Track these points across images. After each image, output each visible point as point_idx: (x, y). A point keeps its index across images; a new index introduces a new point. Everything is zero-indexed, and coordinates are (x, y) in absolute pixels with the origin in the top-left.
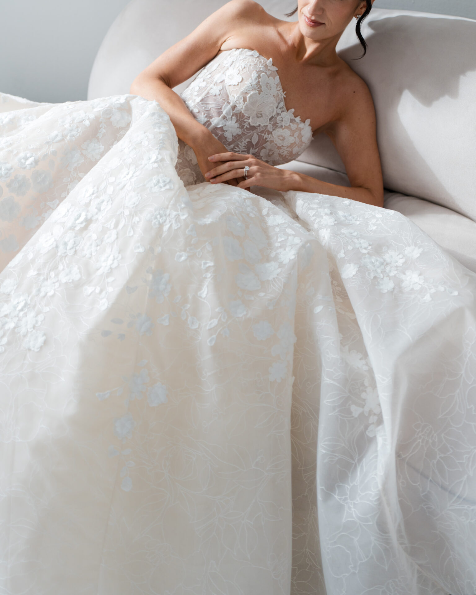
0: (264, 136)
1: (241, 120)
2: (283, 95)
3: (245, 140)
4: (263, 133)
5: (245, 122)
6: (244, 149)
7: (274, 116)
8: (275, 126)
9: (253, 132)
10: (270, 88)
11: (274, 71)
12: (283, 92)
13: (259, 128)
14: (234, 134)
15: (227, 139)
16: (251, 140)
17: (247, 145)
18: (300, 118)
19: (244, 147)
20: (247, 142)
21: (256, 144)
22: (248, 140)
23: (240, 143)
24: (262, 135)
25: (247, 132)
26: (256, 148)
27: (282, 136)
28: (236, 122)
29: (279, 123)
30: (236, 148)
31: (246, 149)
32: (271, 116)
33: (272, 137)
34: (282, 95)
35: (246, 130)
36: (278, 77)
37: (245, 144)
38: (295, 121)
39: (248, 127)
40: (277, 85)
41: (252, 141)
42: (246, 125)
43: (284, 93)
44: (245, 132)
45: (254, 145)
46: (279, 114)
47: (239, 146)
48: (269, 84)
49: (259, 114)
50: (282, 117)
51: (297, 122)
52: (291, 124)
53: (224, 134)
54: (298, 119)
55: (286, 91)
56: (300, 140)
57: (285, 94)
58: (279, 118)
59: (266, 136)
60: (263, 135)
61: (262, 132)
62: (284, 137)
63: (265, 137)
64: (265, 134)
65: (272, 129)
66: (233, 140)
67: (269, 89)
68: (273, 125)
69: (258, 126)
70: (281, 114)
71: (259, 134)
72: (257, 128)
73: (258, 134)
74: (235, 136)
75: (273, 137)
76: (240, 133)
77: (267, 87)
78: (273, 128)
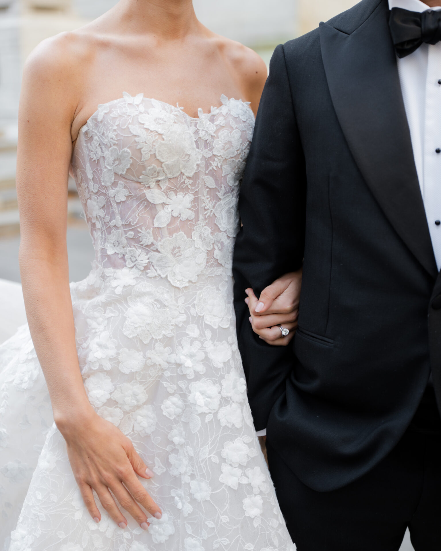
0: (213, 168)
1: (178, 187)
2: (179, 109)
3: (204, 196)
4: (209, 167)
5: (184, 182)
6: (212, 203)
7: (195, 140)
8: (207, 145)
9: (201, 179)
10: (163, 120)
11: (143, 101)
12: (176, 106)
13: (200, 169)
14: (189, 206)
15: (189, 219)
16: (208, 188)
17: (210, 197)
18: (214, 107)
19: (211, 203)
20: (208, 194)
21: (216, 185)
22: (205, 192)
23: (204, 205)
24: (210, 170)
25: (196, 187)
26: (221, 187)
27: (226, 144)
28: (176, 195)
29: (207, 138)
30: (206, 214)
31: (213, 201)
32: (194, 143)
33: (219, 158)
34: (178, 111)
35: (193, 188)
36: (153, 100)
37: (208, 198)
38: (214, 116)
39: (191, 182)
40: (164, 109)
41: (210, 187)
42: (188, 184)
43: (178, 106)
44: (195, 189)
45: (216, 188)
46: (196, 131)
47: (206, 208)
48: (157, 119)
49: (184, 158)
50: (203, 130)
51: (218, 114)
52: (216, 123)
53: (182, 220)
54: (215, 111)
55: (176, 103)
56: (242, 122)
57: (180, 106)
58: (202, 134)
59: (214, 164)
60: (210, 168)
61: (207, 167)
62: (229, 141)
63: (215, 168)
64: (211, 165)
65: (210, 153)
66: (195, 211)
67: (164, 123)
68: (206, 147)
69: (198, 168)
70: (198, 129)
71: (207, 172)
72: (199, 172)
73: (206, 174)
74: (192, 207)
75: (221, 156)
76: (193, 197)
77: (160, 124)
78: (209, 150)
